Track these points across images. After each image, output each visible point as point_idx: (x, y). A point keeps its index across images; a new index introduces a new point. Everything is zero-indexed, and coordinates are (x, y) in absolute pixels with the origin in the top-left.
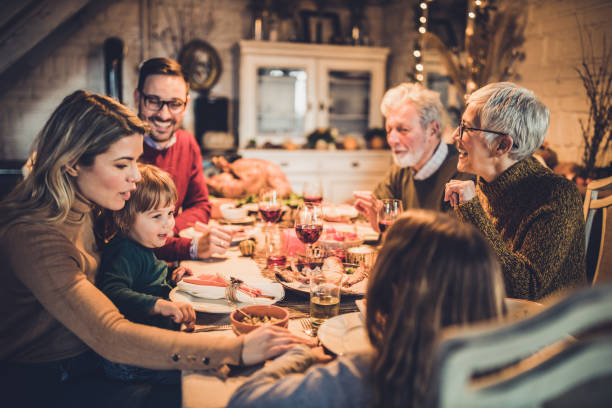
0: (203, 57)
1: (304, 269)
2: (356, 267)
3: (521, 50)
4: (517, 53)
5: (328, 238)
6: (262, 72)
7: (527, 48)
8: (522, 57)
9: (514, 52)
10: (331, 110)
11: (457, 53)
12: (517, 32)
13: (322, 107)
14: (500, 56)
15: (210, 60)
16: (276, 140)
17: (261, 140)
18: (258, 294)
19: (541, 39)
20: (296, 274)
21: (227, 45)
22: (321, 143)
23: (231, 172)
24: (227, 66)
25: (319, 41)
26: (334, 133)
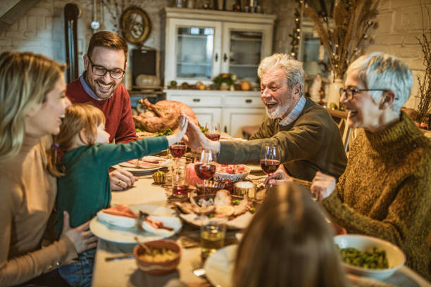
0: (139, 19)
1: (200, 200)
2: (242, 199)
3: (374, 20)
4: (372, 23)
5: (222, 170)
6: (182, 31)
7: (379, 18)
8: (376, 26)
9: (370, 23)
10: (232, 60)
11: (327, 22)
12: (372, 7)
13: (225, 58)
14: (359, 24)
15: (143, 20)
16: (191, 82)
17: (180, 82)
18: (160, 226)
19: (391, 12)
20: (193, 206)
21: (157, 10)
22: (224, 85)
23: (153, 110)
24: (156, 26)
25: (224, 9)
26: (234, 78)
